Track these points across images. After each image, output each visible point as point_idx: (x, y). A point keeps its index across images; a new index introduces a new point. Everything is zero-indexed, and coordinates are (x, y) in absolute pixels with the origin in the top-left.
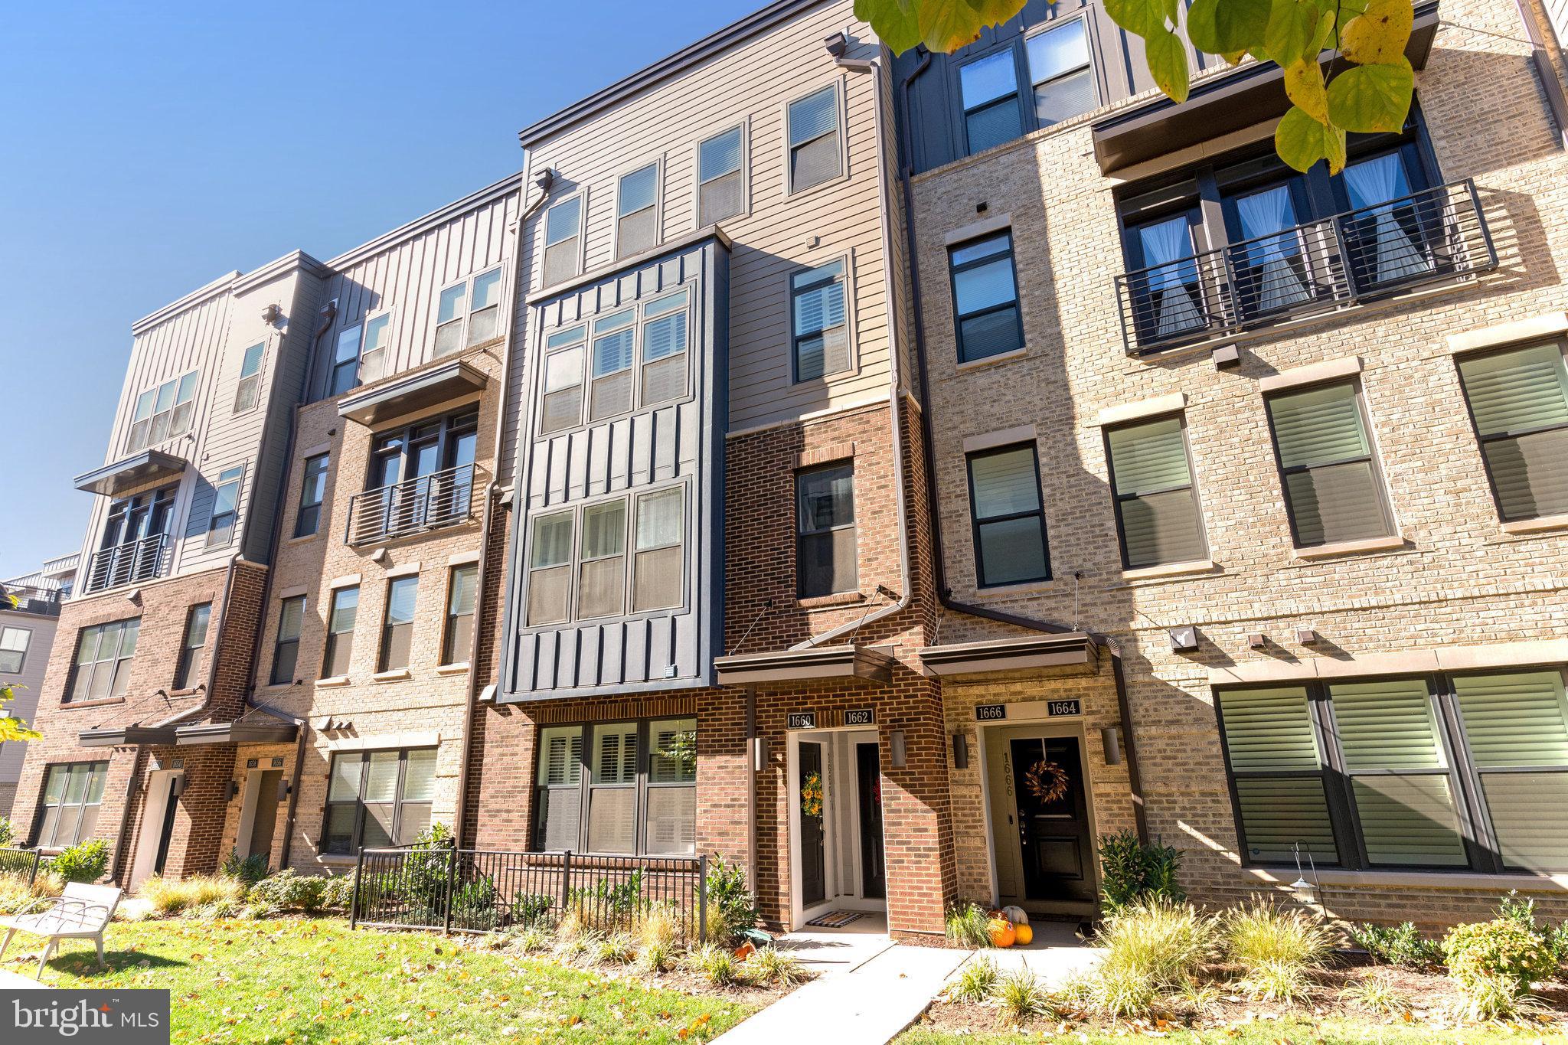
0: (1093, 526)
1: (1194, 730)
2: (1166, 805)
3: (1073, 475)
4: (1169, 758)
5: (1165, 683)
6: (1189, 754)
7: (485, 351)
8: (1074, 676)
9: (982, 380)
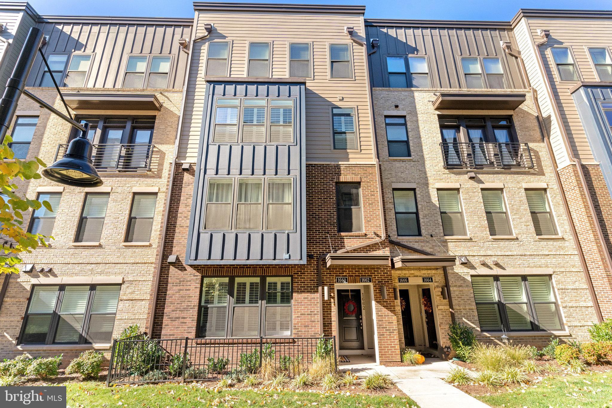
0: (435, 220)
1: (466, 289)
2: (459, 313)
3: (428, 203)
4: (460, 298)
5: (457, 273)
6: (465, 296)
7: (161, 93)
8: (430, 269)
9: (398, 164)
